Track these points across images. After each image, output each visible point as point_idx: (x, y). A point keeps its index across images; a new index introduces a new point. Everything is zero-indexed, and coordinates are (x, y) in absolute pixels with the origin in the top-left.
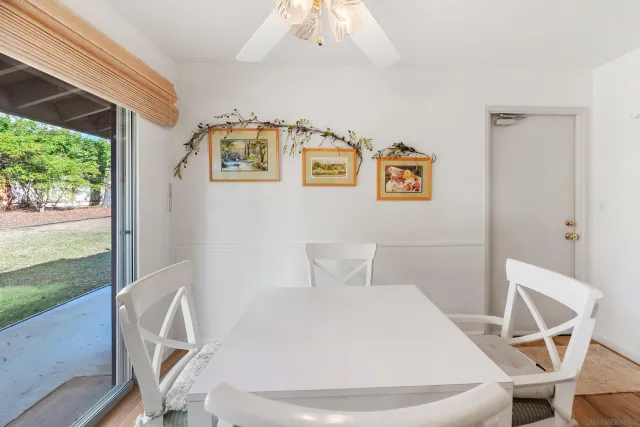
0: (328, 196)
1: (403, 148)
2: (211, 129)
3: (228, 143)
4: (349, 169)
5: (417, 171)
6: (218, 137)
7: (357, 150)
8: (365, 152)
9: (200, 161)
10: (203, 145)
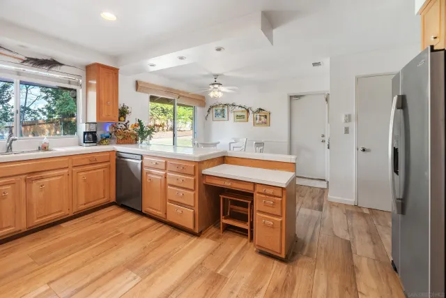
0: (242, 125)
1: (260, 109)
2: (213, 107)
3: (216, 110)
4: (246, 116)
5: (266, 117)
6: (214, 109)
7: (248, 111)
8: (251, 112)
9: (210, 115)
10: (211, 111)
